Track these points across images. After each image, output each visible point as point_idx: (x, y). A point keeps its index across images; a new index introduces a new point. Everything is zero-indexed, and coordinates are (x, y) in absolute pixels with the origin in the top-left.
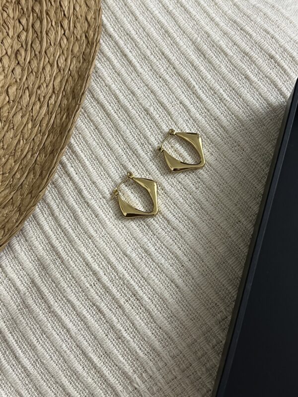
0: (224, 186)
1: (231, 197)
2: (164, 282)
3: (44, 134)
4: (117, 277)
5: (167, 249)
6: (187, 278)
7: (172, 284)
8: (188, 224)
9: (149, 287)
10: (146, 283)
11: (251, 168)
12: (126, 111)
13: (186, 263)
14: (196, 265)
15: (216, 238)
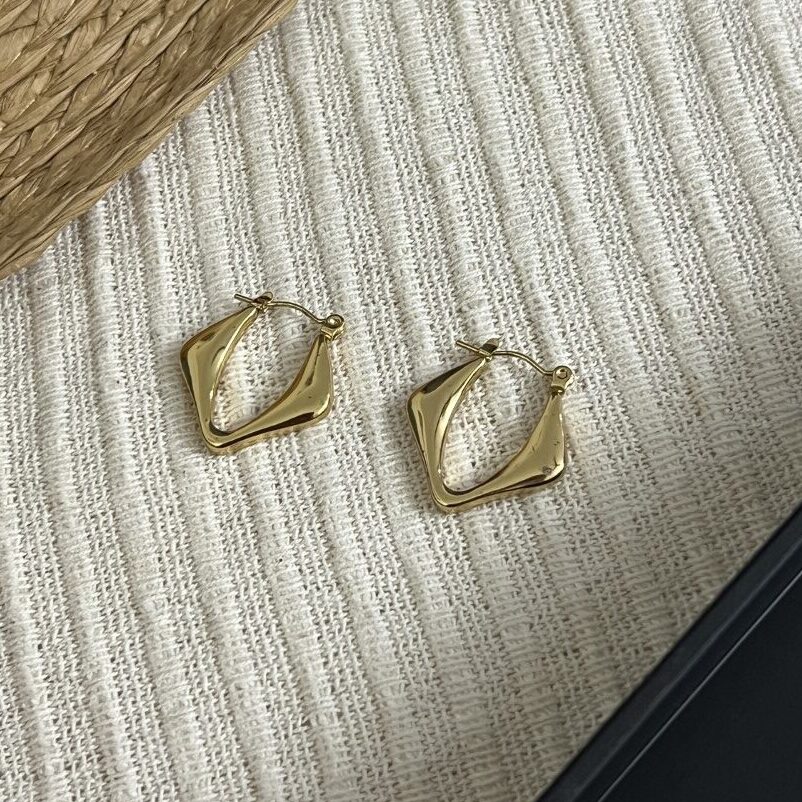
0: (577, 508)
1: (585, 557)
2: (218, 753)
3: (70, 126)
4: (74, 674)
5: (284, 644)
6: (302, 771)
7: (243, 773)
8: (392, 588)
9: (162, 749)
10: (158, 731)
11: (698, 482)
12: (367, 146)
13: (323, 718)
14: (354, 741)
15: (469, 676)
